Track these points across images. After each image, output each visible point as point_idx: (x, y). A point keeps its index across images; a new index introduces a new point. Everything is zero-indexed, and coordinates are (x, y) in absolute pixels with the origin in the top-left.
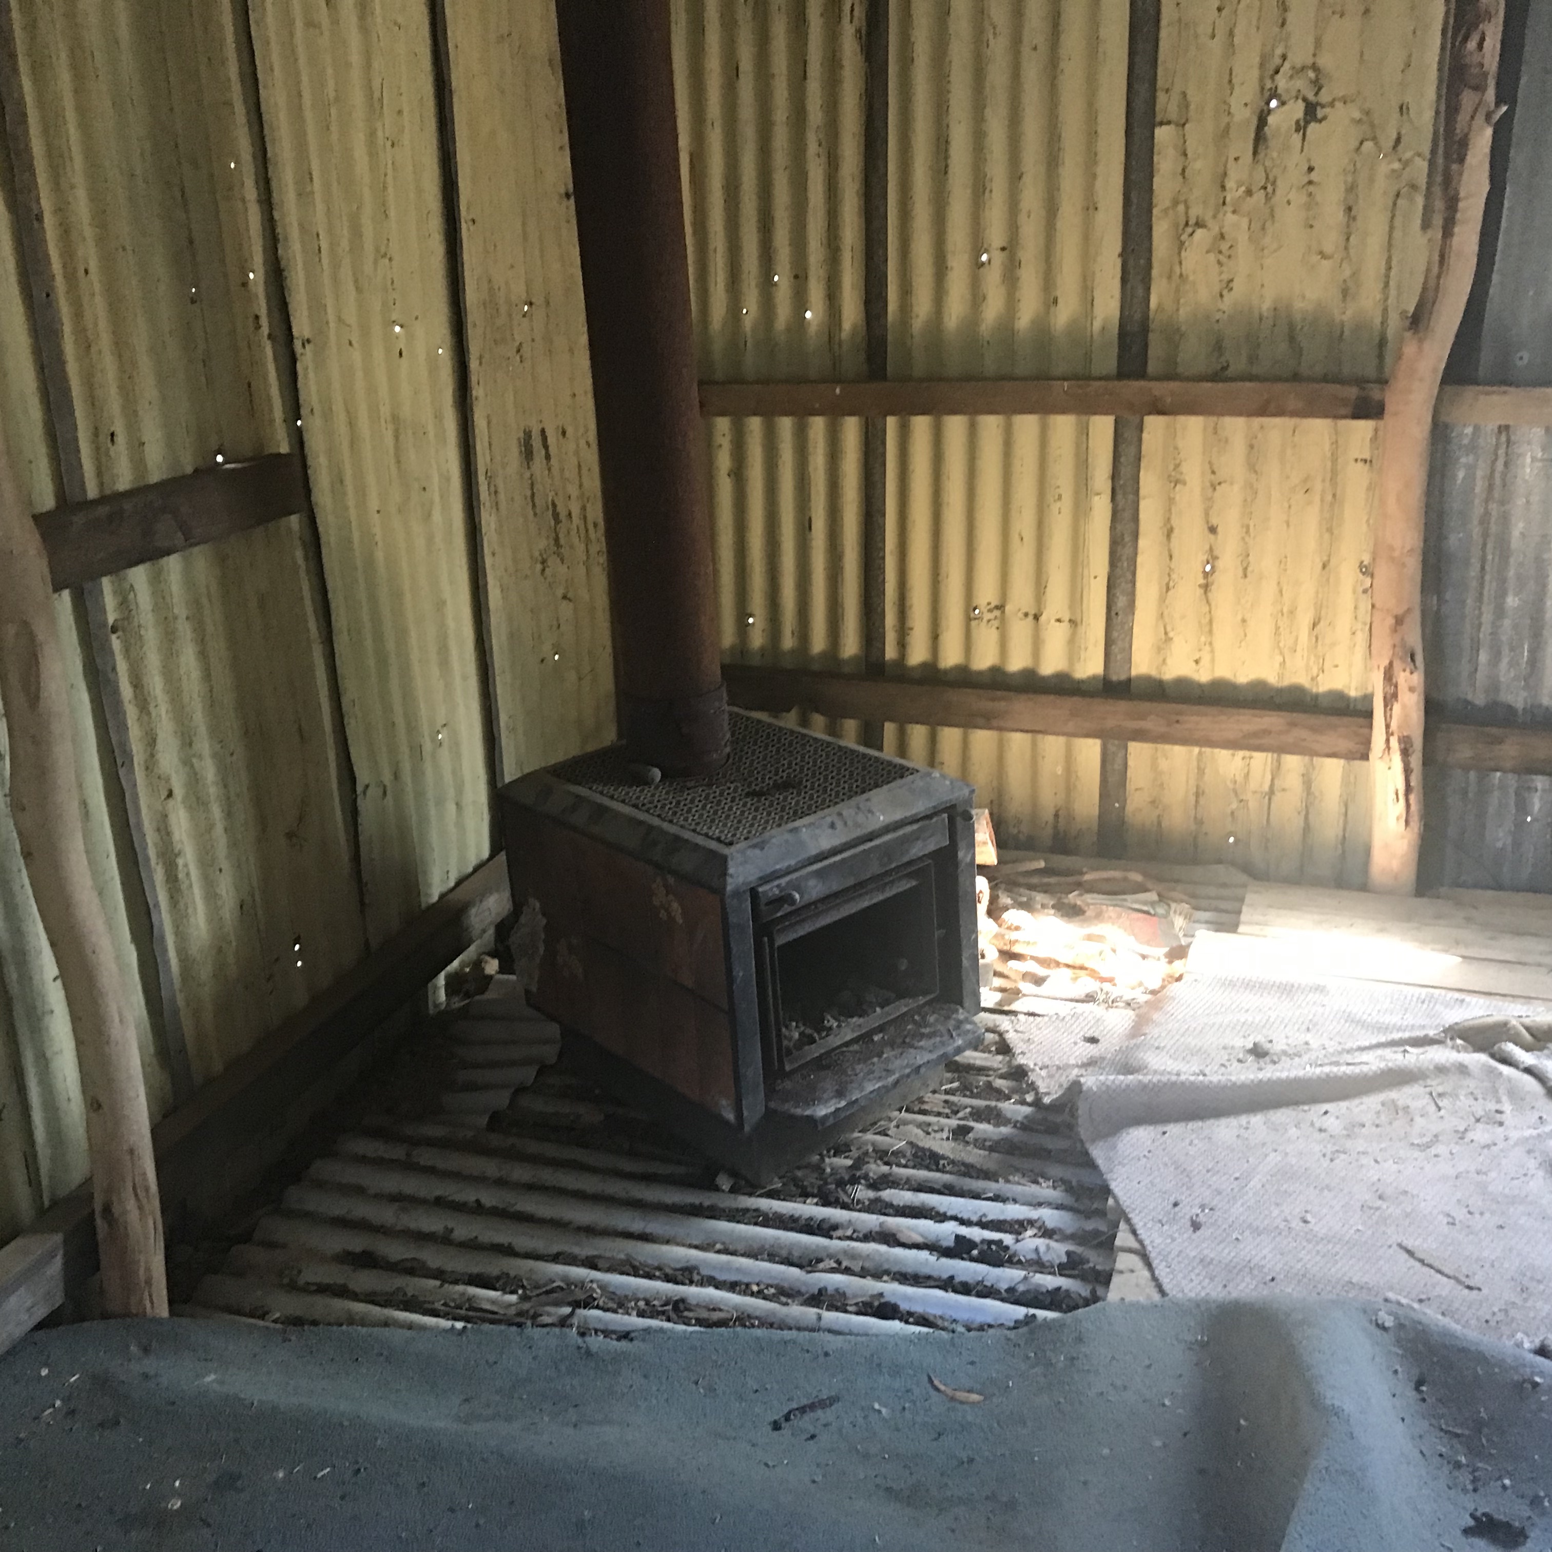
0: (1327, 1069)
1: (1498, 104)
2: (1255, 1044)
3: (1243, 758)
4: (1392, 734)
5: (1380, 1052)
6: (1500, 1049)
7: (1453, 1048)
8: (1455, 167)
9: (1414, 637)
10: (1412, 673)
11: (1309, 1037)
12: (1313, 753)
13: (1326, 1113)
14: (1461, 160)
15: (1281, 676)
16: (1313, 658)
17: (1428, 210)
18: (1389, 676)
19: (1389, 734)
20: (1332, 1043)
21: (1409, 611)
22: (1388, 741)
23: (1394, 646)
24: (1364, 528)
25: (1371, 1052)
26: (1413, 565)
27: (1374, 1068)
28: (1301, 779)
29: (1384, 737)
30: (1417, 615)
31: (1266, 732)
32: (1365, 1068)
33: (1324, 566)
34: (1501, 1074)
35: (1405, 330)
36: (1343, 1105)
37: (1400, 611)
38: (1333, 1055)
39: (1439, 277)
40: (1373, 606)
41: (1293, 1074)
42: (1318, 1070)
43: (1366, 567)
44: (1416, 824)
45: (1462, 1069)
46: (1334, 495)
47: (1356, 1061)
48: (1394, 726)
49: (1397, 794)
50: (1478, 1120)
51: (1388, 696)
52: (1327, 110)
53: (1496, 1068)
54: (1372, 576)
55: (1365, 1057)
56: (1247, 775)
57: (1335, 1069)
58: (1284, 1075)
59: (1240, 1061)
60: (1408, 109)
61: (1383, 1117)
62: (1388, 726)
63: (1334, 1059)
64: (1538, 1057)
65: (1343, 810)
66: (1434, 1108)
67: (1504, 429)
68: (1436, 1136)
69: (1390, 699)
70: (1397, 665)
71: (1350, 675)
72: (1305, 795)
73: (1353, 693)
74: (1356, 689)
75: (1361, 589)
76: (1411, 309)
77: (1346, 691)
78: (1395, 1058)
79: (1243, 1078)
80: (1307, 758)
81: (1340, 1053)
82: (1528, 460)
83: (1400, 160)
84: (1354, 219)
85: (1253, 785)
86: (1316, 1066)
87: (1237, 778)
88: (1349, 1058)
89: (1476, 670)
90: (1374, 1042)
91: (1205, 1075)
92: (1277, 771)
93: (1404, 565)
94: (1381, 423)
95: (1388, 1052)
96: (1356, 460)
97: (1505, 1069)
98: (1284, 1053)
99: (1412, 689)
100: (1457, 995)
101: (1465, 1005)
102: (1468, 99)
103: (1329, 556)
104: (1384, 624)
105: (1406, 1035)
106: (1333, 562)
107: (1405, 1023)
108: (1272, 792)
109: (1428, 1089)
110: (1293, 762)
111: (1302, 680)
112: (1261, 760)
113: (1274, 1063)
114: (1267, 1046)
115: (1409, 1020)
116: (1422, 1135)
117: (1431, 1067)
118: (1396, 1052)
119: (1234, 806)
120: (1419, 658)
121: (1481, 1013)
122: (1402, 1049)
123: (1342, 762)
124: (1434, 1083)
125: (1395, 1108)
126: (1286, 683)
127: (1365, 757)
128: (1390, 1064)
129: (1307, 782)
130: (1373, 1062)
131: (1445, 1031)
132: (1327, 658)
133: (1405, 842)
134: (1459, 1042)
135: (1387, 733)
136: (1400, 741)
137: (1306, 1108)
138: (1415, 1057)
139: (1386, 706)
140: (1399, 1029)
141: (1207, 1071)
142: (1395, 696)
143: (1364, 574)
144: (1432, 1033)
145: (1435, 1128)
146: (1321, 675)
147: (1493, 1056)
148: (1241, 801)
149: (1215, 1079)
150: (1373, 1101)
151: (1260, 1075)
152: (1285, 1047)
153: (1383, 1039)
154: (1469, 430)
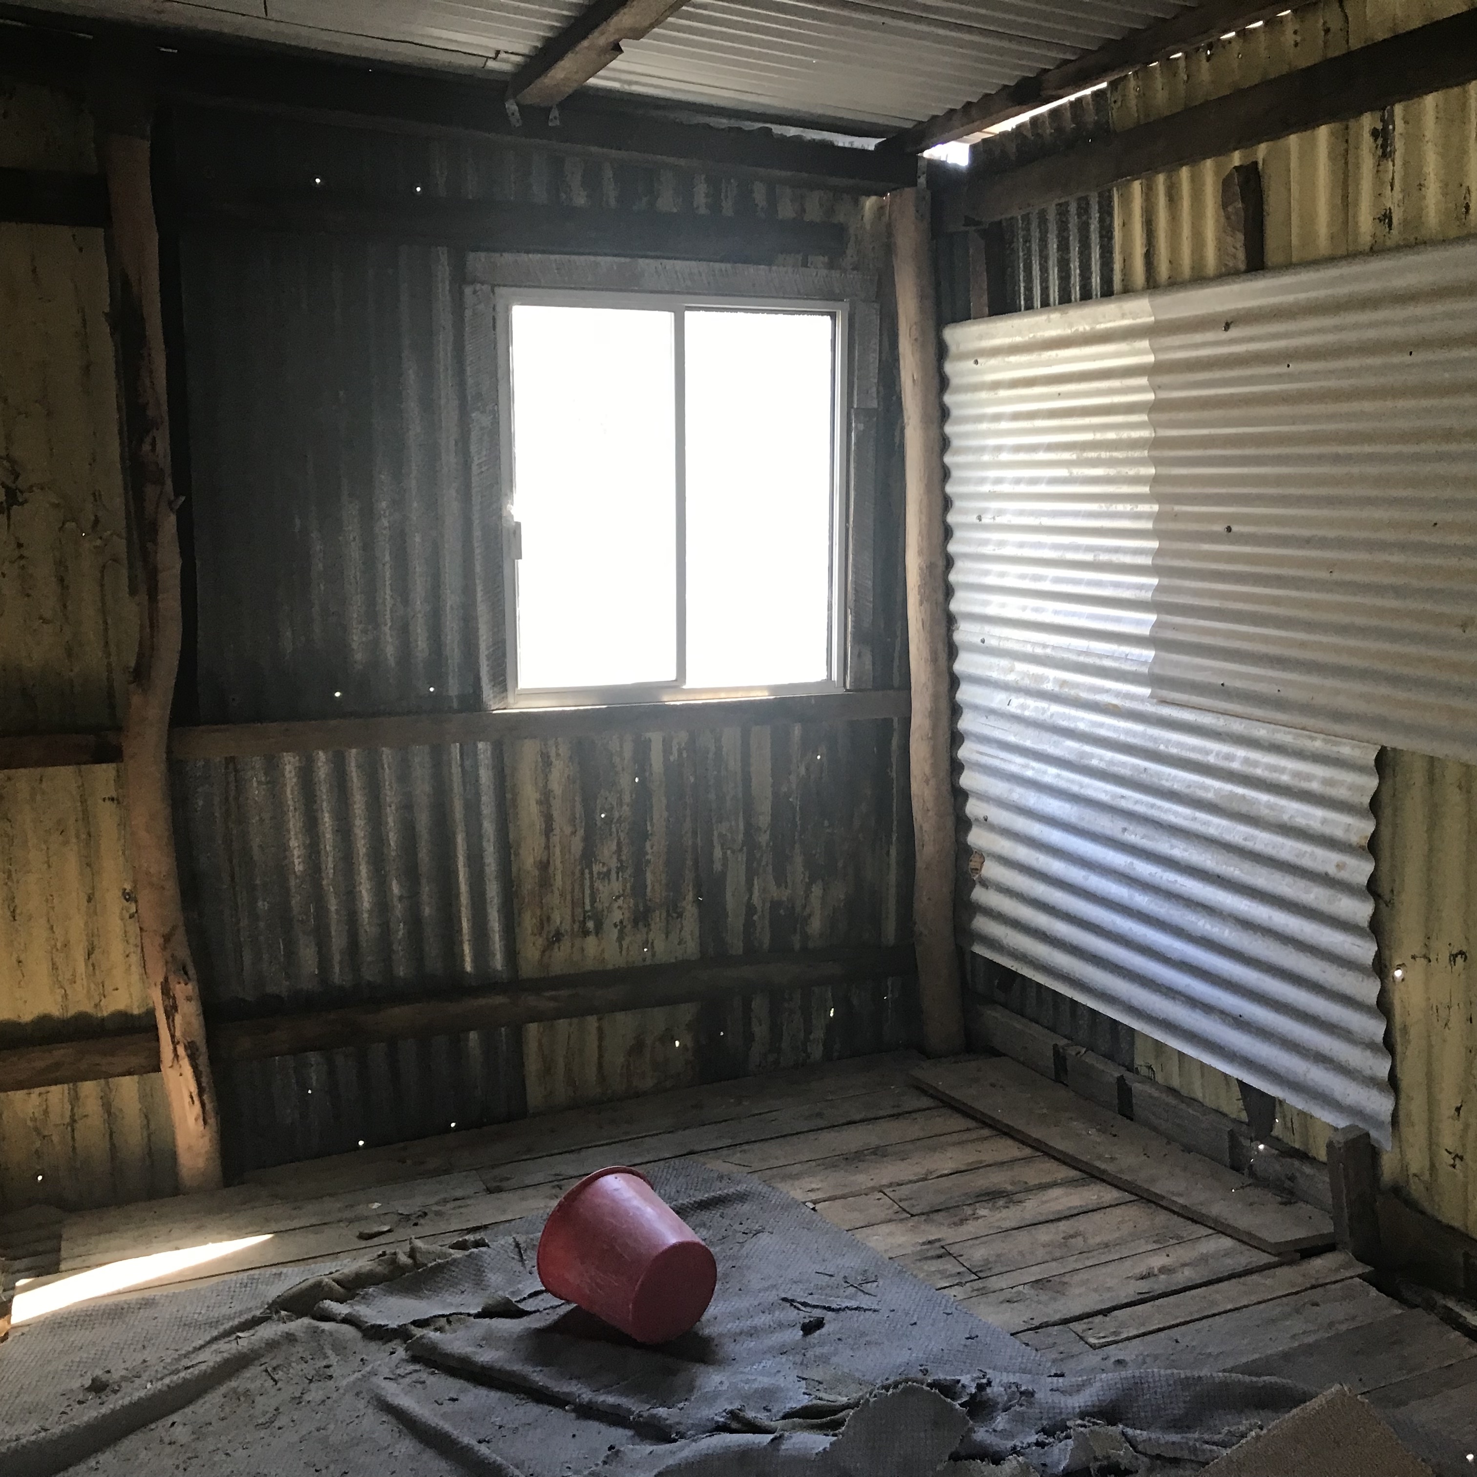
0: (167, 1381)
1: (177, 495)
2: (93, 1380)
3: (40, 1094)
4: (178, 1043)
5: (214, 1347)
6: (319, 1307)
7: (279, 1320)
8: (149, 545)
9: (183, 953)
10: (186, 984)
11: (146, 1355)
12: (108, 1076)
13: (173, 1424)
14: (154, 541)
15: (65, 1008)
16: (93, 986)
17: (132, 579)
18: (166, 991)
19: (175, 1043)
20: (169, 1352)
21: (174, 928)
22: (175, 1050)
23: (167, 963)
24: (121, 860)
25: (207, 1349)
26: (172, 889)
27: (211, 1364)
28: (100, 1102)
29: (171, 1047)
30: (181, 931)
31: (58, 1065)
32: (203, 1367)
33: (89, 900)
34: (323, 1331)
35: (130, 683)
36: (188, 1410)
37: (166, 930)
38: (171, 1364)
39: (152, 637)
40: (141, 929)
41: (136, 1396)
42: (159, 1385)
43: (128, 894)
44: (212, 1121)
45: (290, 1338)
46: (89, 835)
47: (194, 1362)
48: (178, 1034)
49: (192, 1097)
50: (311, 1381)
51: (169, 1009)
52: (27, 495)
53: (317, 1327)
54: (136, 902)
55: (202, 1356)
56: (46, 1112)
57: (175, 1378)
58: (127, 1401)
59: (80, 1402)
60: (100, 495)
61: (227, 1409)
62: (173, 1036)
63: (174, 1368)
64: (352, 1305)
65: (145, 1122)
66: (272, 1383)
67: (231, 760)
68: (277, 1409)
69: (171, 1011)
70: (171, 978)
71: (131, 995)
72: (106, 1116)
73: (136, 1012)
74: (139, 1007)
75: (127, 916)
76: (133, 664)
77: (129, 1011)
78: (228, 1348)
79: (86, 1419)
80: (102, 1081)
81: (178, 1360)
82: (255, 784)
83: (101, 538)
84: (67, 587)
85: (54, 1118)
86: (158, 1380)
87: (36, 1115)
88: (186, 1362)
89: (242, 970)
90: (208, 1338)
91: (46, 1430)
92: (75, 1099)
93: (163, 888)
94: (122, 765)
95: (222, 1345)
96: (104, 800)
97: (326, 1326)
98: (124, 1378)
99: (189, 999)
100: (274, 1270)
101: (283, 1277)
102: (151, 491)
103: (93, 888)
104: (153, 945)
105: (236, 1322)
106: (97, 895)
107: (233, 1311)
108: (73, 1121)
109: (263, 1367)
110: (89, 1088)
111: (87, 1007)
112: (57, 1093)
113: (115, 1392)
114: (105, 1377)
115: (237, 1307)
116: (265, 1413)
117: (263, 1345)
118: (229, 1342)
119: (38, 1144)
120: (192, 971)
121: (298, 1280)
122: (234, 1336)
123: (136, 1078)
124: (267, 1360)
125: (236, 1395)
126: (72, 1012)
127: (158, 1070)
128: (226, 1355)
129: (107, 1106)
130: (209, 1358)
131: (270, 1307)
132: (106, 984)
133: (207, 1139)
134: (283, 1313)
135: (173, 1042)
136: (186, 1048)
137: (153, 1426)
138: (246, 1341)
139: (168, 1018)
140: (230, 1318)
141: (47, 1426)
142: (175, 1008)
143: (127, 900)
144: (258, 1313)
145: (274, 1403)
146: (103, 1000)
147: (314, 1318)
148: (44, 1137)
149: (57, 1430)
150: (214, 1398)
151: (104, 1410)
152: (124, 1373)
153: (215, 1333)
154: (201, 763)
